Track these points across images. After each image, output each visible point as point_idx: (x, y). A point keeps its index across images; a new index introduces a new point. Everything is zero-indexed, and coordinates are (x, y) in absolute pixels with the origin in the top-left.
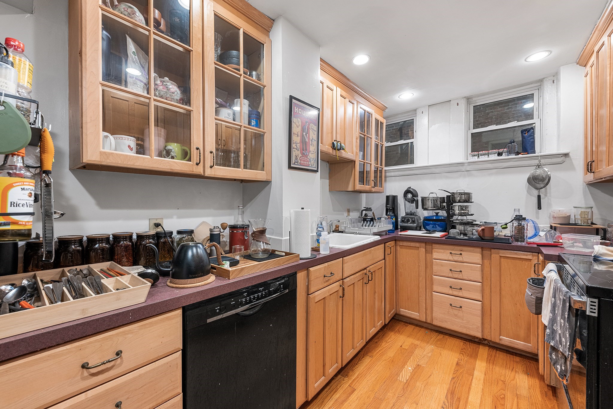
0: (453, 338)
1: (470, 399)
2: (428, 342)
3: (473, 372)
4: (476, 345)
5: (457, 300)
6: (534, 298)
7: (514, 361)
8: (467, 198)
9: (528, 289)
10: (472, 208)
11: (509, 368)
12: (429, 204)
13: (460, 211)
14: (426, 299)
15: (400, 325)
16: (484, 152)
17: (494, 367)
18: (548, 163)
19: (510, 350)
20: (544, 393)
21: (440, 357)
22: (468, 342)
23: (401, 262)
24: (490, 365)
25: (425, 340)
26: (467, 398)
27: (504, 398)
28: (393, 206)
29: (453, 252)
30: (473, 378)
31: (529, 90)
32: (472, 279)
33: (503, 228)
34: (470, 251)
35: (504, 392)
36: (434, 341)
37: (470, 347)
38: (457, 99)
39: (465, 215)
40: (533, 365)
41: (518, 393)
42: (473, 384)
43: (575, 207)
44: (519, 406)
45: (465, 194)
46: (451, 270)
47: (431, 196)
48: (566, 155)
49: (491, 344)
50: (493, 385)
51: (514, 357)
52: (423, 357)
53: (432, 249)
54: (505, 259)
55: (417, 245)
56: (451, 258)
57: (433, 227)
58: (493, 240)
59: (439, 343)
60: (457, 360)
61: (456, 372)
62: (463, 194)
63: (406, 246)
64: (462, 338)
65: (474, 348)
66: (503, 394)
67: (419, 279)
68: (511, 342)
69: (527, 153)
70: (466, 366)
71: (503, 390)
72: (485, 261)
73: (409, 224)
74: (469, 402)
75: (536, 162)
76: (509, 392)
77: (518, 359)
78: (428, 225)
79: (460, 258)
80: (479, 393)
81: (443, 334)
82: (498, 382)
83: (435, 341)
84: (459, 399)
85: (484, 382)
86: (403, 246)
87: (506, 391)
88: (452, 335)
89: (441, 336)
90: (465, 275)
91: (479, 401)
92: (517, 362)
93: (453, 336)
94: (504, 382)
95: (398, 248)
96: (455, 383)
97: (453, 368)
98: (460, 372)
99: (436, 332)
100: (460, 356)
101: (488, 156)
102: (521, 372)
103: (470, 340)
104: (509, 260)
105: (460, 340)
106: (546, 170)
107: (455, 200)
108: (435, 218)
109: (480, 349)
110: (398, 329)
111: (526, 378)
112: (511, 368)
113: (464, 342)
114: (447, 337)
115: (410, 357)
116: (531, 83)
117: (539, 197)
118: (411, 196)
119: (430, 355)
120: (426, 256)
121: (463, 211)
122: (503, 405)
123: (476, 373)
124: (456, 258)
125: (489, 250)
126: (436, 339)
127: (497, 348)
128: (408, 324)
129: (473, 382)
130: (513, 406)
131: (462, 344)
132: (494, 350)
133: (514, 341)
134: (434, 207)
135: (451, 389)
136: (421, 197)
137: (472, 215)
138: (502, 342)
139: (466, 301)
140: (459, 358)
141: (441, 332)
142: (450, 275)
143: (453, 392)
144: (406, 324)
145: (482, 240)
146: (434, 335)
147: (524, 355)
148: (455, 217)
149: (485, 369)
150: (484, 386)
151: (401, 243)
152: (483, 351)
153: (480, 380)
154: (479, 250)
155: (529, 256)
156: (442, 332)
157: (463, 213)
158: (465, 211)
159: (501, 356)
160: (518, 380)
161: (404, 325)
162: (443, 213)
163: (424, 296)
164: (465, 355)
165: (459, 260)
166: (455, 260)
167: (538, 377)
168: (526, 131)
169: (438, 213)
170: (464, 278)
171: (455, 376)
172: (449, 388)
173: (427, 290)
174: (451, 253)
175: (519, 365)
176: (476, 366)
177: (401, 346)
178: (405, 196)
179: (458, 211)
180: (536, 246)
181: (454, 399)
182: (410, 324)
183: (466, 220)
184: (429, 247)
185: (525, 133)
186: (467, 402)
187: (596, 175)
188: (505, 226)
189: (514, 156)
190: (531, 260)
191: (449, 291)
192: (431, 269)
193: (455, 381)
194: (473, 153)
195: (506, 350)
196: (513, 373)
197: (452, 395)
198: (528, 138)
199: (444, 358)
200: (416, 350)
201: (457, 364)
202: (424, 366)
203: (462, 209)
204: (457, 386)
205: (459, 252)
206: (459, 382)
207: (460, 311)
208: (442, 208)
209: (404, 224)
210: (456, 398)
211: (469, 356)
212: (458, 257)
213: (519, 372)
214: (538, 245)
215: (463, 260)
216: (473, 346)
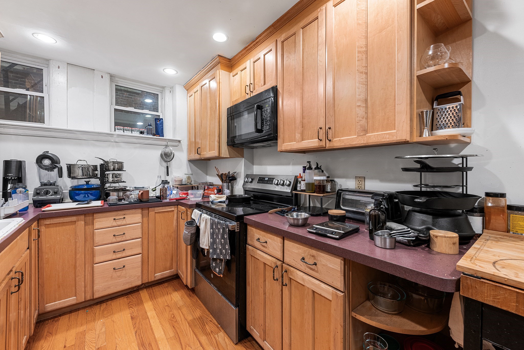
0: (116, 300)
1: (156, 337)
2: (94, 320)
3: (147, 315)
4: (137, 293)
5: (120, 261)
6: (190, 235)
7: (165, 288)
8: (120, 167)
9: (185, 230)
10: (124, 176)
11: (165, 294)
12: (79, 172)
13: (114, 179)
14: (85, 276)
15: (47, 325)
16: (129, 128)
17: (157, 300)
18: (171, 145)
19: (160, 281)
20: (189, 295)
21: (115, 324)
22: (130, 295)
23: (48, 245)
24: (154, 301)
25: (89, 319)
26: (155, 338)
27: (174, 316)
28: (19, 175)
29: (116, 218)
30: (150, 319)
31: (156, 90)
32: (134, 237)
33: (154, 191)
34: (133, 214)
35: (171, 313)
36: (99, 314)
37: (133, 298)
38: (102, 71)
39: (118, 183)
40: (175, 282)
41: (179, 306)
42: (152, 324)
43: (185, 174)
44: (184, 314)
45: (118, 163)
46: (114, 236)
47: (79, 163)
48: (179, 141)
49: (147, 285)
50: (163, 313)
51: (163, 285)
52: (98, 338)
53: (93, 219)
54: (158, 214)
55: (74, 219)
56: (115, 224)
57: (85, 197)
58: (148, 201)
59: (105, 313)
60: (130, 315)
61: (135, 325)
62: (116, 163)
63: (56, 223)
64: (123, 294)
65: (137, 296)
66: (172, 314)
67: (76, 257)
68: (162, 274)
69: (159, 136)
70: (140, 314)
71: (171, 311)
72: (144, 219)
73: (48, 197)
74: (157, 340)
75: (165, 143)
76: (174, 310)
77: (166, 284)
78: (78, 195)
79: (124, 222)
80: (159, 326)
81: (105, 302)
82: (165, 309)
83: (101, 313)
84: (150, 344)
85: (157, 316)
86: (50, 224)
87: (172, 310)
88: (113, 298)
89: (104, 305)
90: (127, 236)
91: (163, 333)
92: (167, 287)
93: (115, 298)
94: (168, 306)
95: (43, 229)
96: (140, 335)
97: (131, 324)
98: (138, 323)
99: (97, 305)
100: (130, 310)
101: (132, 132)
102: (172, 291)
103: (130, 292)
104: (161, 214)
105: (123, 297)
106: (171, 149)
107: (108, 168)
108: (85, 187)
109: (141, 295)
110: (48, 332)
111: (177, 293)
112: (166, 293)
113: (127, 296)
114: (109, 302)
115: (83, 349)
116: (158, 86)
117: (167, 167)
118: (51, 162)
119: (104, 330)
120: (85, 229)
121: (116, 179)
122: (176, 321)
123: (149, 314)
124: (119, 223)
125: (147, 209)
126: (101, 310)
127: (151, 285)
128: (58, 317)
129: (151, 322)
130: (181, 317)
131: (126, 299)
132: (150, 288)
133: (164, 273)
134: (83, 176)
135: (140, 342)
136: (66, 164)
137: (124, 182)
138: (157, 278)
139: (129, 259)
140: (130, 313)
141: (101, 301)
142: (114, 240)
143: (143, 343)
144: (56, 319)
145: (140, 202)
146: (96, 309)
147: (168, 280)
148: (107, 185)
149: (152, 306)
150: (159, 319)
151: (48, 222)
152: (144, 294)
153: (154, 317)
154: (140, 211)
155: (172, 208)
156: (103, 301)
157: (116, 180)
158: (119, 179)
159: (156, 289)
160: (174, 299)
161: (54, 322)
162: (95, 182)
163: (83, 273)
164: (133, 307)
165: (123, 224)
166: (119, 225)
167: (182, 288)
168: (158, 120)
169: (89, 181)
170: (127, 239)
171: (136, 329)
172: (138, 343)
173: (87, 266)
174: (114, 219)
175: (169, 288)
176: (146, 309)
177: (65, 347)
178: (39, 161)
179: (111, 179)
180: (175, 201)
181: (146, 348)
182: (60, 316)
183: (119, 187)
184: (89, 218)
185: (158, 121)
186: (156, 341)
187: (201, 156)
188: (155, 189)
189: (152, 136)
190: (173, 211)
191: (113, 256)
192: (92, 241)
193: (139, 333)
194: (120, 127)
195: (157, 283)
196: (169, 296)
197: (143, 346)
198: (160, 125)
199: (118, 322)
200: (86, 336)
201: (132, 318)
202: (105, 344)
203: (116, 177)
204: (142, 335)
205: (123, 217)
206: (142, 331)
207: (123, 271)
208: (95, 176)
209: (40, 197)
210: (148, 346)
211: (137, 305)
212: (122, 221)
213: (172, 292)
214: (176, 200)
215: (126, 223)
216: (135, 295)
